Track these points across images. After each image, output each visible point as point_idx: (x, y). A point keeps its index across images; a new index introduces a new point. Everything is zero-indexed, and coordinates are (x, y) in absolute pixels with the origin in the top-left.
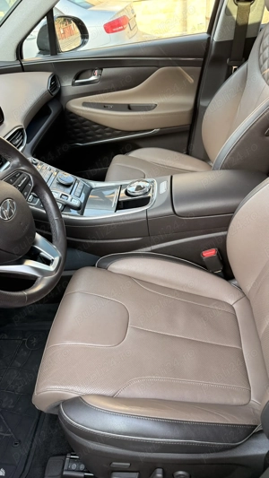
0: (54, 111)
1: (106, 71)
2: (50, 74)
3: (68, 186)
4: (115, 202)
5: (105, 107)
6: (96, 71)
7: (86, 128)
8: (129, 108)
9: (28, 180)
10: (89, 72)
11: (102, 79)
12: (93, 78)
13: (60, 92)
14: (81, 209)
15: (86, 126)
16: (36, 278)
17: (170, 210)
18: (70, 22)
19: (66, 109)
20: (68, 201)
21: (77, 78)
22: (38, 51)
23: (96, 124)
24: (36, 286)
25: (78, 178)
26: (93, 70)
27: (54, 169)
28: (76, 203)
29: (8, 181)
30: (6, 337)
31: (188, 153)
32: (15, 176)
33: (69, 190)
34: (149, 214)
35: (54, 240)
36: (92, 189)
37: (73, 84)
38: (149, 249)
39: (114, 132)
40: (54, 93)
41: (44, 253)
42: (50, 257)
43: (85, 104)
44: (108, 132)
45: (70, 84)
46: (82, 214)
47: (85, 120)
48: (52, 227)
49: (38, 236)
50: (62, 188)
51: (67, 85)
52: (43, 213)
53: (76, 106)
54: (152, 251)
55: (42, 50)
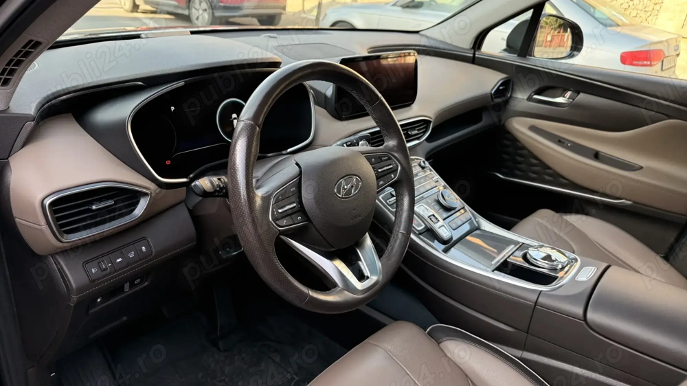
0: (486, 121)
1: (583, 97)
2: (504, 76)
3: (447, 209)
4: (499, 259)
5: (560, 141)
6: (569, 93)
7: (519, 159)
8: (596, 156)
9: (394, 171)
10: (559, 92)
11: (572, 105)
12: (560, 100)
13: (507, 102)
14: (448, 244)
15: (521, 156)
16: (335, 285)
17: (579, 311)
18: (565, 31)
19: (504, 126)
20: (436, 226)
21: (539, 92)
22: (504, 46)
23: (536, 158)
24: (329, 295)
25: (467, 207)
26: (566, 90)
27: (443, 183)
28: (445, 233)
29: (369, 159)
30: (278, 359)
31: (666, 258)
32: (380, 158)
33: (445, 215)
34: (541, 300)
35: (384, 256)
36: (478, 228)
37: (530, 99)
38: (519, 353)
39: (557, 178)
40: (498, 100)
41: (363, 265)
42: (367, 272)
43: (533, 128)
44: (550, 175)
45: (526, 97)
46: (446, 251)
47: (524, 148)
48: (392, 240)
49: (368, 242)
50: (437, 207)
51: (521, 97)
52: (390, 219)
53: (520, 127)
54: (521, 359)
55: (510, 48)
